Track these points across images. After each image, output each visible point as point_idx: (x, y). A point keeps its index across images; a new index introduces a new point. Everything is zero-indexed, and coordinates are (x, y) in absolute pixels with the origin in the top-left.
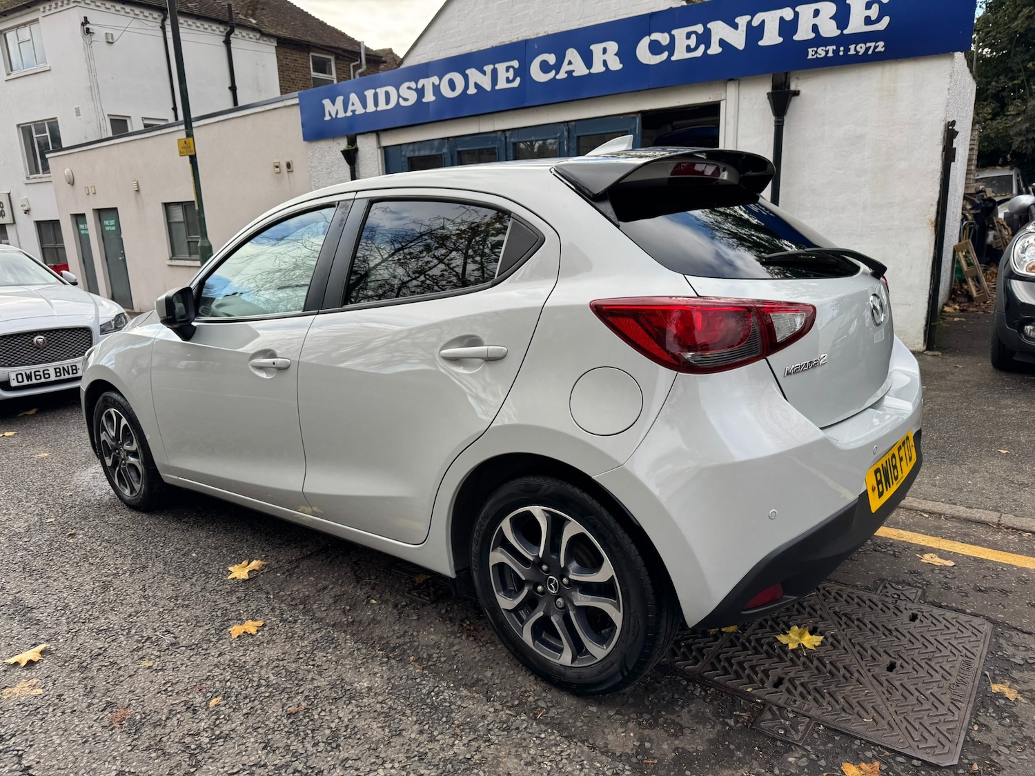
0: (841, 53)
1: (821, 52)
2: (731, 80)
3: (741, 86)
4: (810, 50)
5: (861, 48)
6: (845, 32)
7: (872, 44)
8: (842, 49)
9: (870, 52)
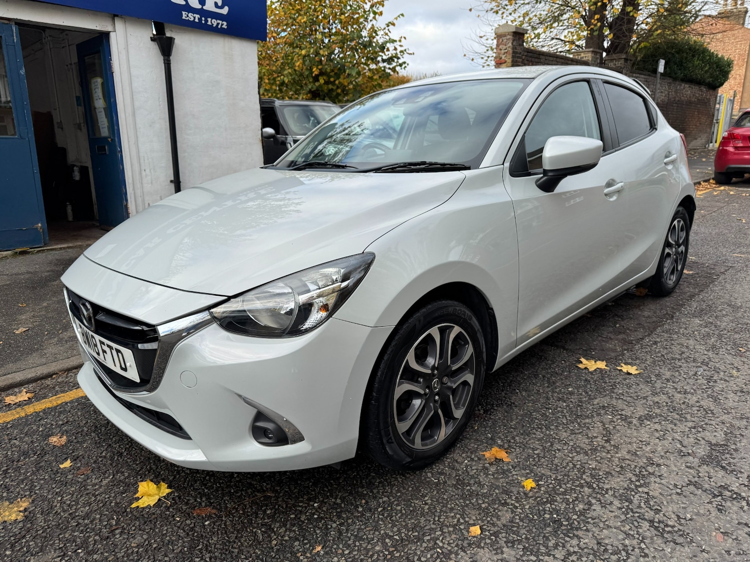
0: (203, 22)
1: (191, 17)
2: (117, 16)
3: (127, 25)
4: (184, 13)
5: (215, 22)
6: (204, 8)
7: (220, 22)
8: (203, 19)
9: (219, 27)
